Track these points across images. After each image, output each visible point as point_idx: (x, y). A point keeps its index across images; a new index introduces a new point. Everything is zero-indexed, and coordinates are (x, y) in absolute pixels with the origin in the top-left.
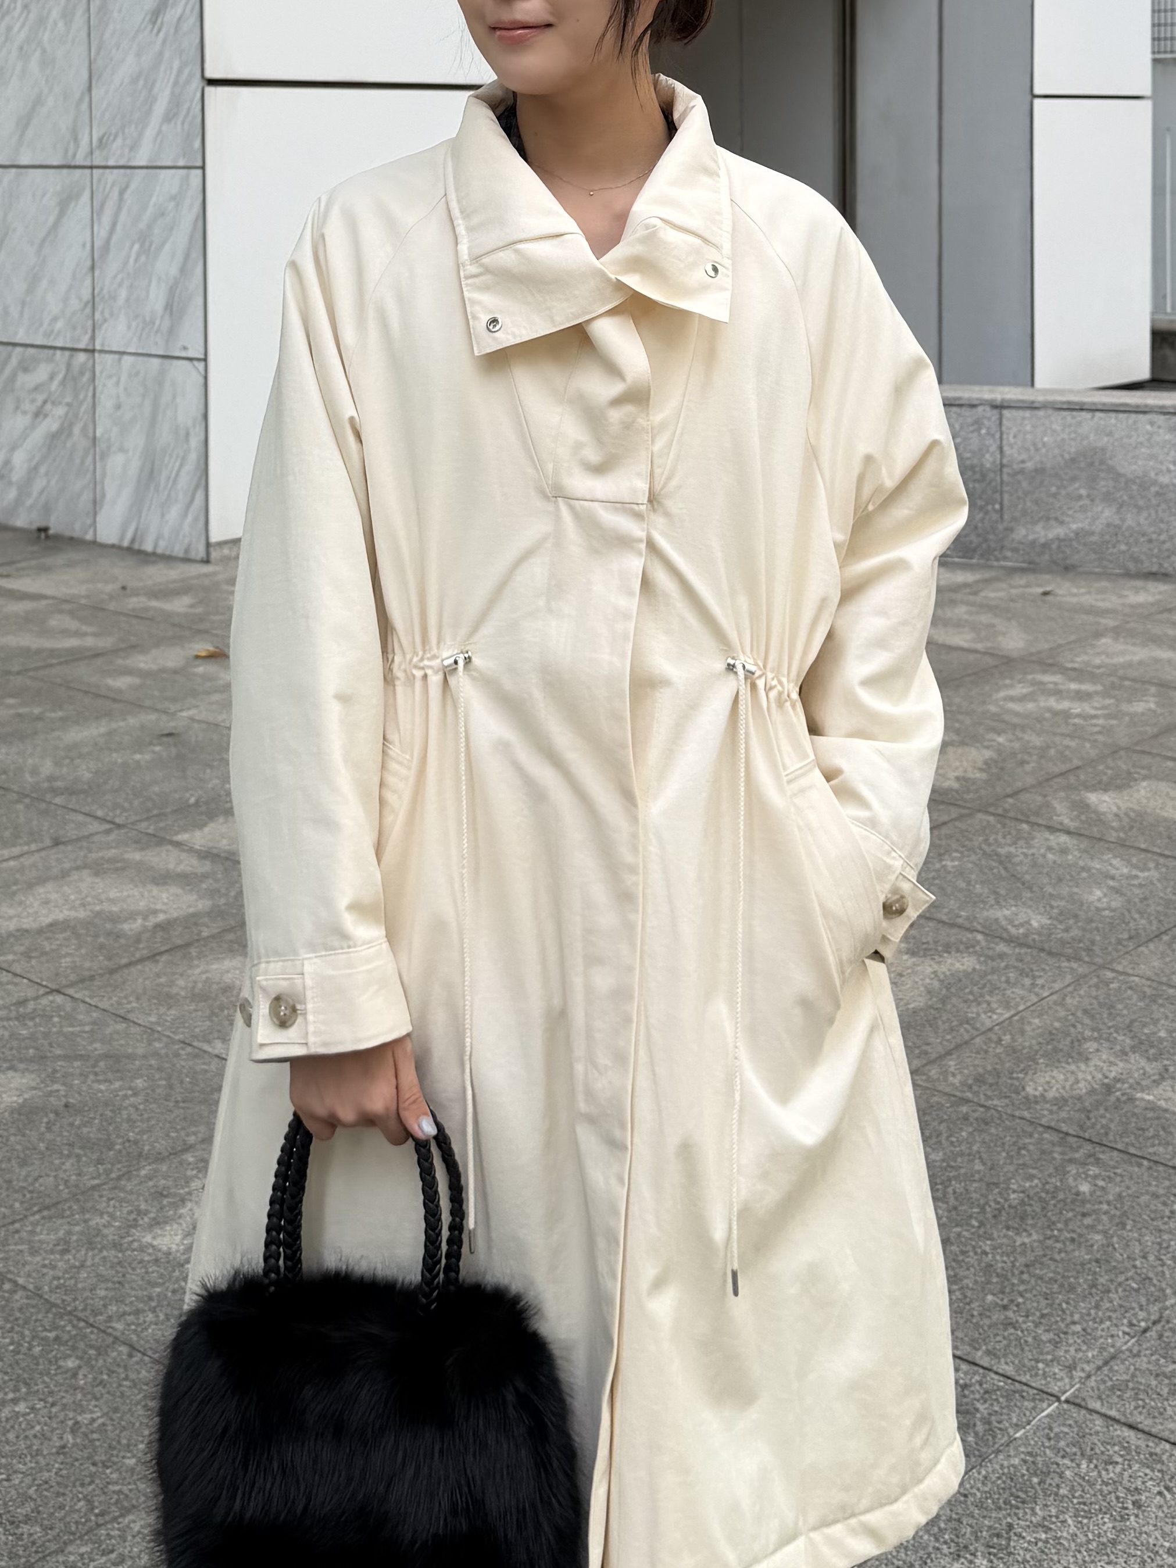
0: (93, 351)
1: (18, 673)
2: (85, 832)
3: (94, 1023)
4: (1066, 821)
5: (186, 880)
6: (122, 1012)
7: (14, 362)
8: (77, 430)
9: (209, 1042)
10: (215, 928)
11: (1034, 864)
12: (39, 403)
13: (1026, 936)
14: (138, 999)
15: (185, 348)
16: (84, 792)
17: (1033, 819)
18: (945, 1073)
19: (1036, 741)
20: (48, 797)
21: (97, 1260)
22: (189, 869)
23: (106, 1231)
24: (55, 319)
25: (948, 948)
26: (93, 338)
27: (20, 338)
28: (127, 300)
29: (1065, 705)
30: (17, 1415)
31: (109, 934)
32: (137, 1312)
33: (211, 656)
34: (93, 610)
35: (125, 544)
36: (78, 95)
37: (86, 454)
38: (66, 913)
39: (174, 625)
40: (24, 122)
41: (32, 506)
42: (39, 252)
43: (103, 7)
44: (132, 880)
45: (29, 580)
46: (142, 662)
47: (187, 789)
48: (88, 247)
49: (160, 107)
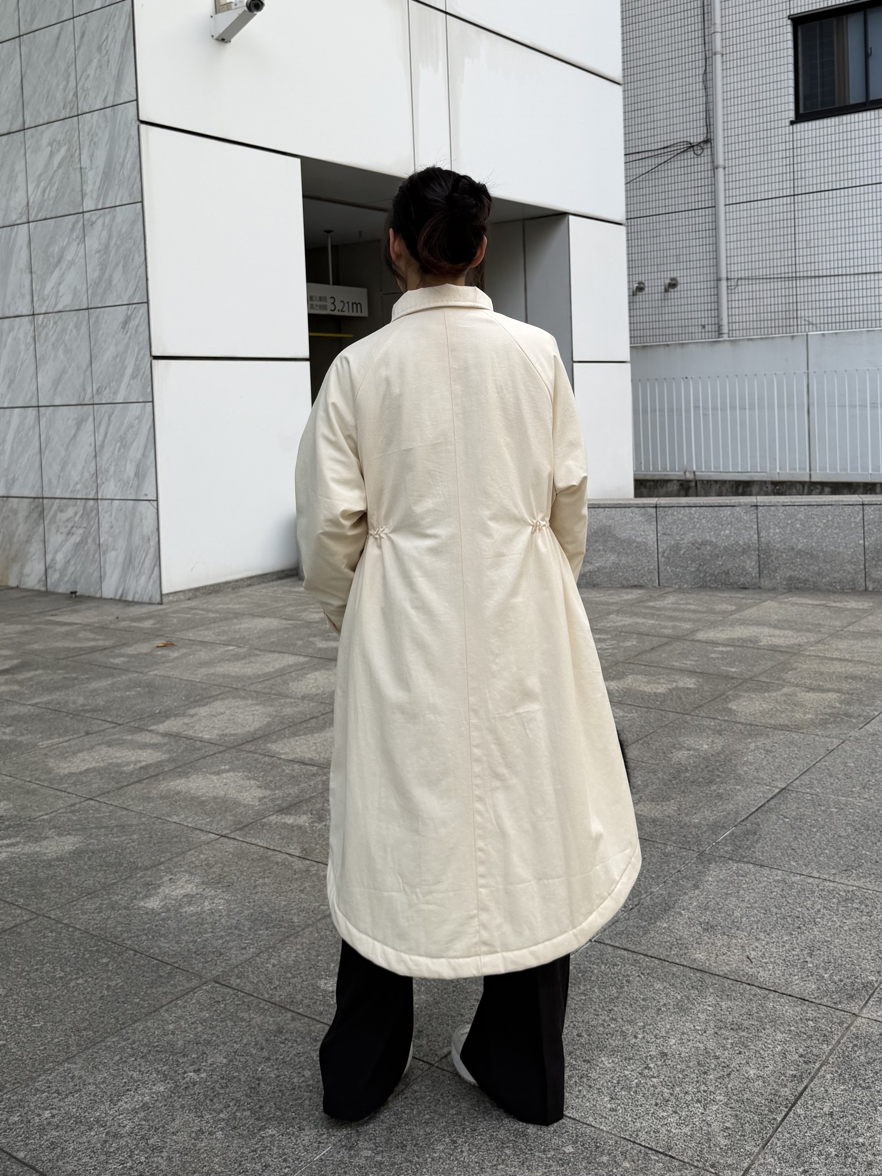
0: (97, 499)
1: (64, 659)
2: (102, 728)
3: (111, 812)
5: (155, 746)
6: (125, 806)
7: (55, 507)
8: (90, 541)
9: (170, 817)
10: (172, 766)
12: (69, 528)
14: (133, 800)
15: (146, 495)
16: (100, 710)
20: (82, 714)
21: (116, 915)
22: (156, 742)
23: (120, 902)
24: (76, 484)
26: (97, 492)
27: (58, 495)
28: (115, 472)
30: (79, 984)
31: (117, 772)
32: (138, 936)
33: (165, 646)
34: (102, 629)
35: (118, 598)
36: (85, 367)
37: (95, 553)
38: (94, 765)
39: (145, 633)
40: (57, 383)
41: (67, 581)
42: (67, 450)
43: (97, 321)
44: (128, 748)
45: (67, 617)
46: (129, 651)
47: (154, 706)
48: (93, 445)
49: (129, 372)
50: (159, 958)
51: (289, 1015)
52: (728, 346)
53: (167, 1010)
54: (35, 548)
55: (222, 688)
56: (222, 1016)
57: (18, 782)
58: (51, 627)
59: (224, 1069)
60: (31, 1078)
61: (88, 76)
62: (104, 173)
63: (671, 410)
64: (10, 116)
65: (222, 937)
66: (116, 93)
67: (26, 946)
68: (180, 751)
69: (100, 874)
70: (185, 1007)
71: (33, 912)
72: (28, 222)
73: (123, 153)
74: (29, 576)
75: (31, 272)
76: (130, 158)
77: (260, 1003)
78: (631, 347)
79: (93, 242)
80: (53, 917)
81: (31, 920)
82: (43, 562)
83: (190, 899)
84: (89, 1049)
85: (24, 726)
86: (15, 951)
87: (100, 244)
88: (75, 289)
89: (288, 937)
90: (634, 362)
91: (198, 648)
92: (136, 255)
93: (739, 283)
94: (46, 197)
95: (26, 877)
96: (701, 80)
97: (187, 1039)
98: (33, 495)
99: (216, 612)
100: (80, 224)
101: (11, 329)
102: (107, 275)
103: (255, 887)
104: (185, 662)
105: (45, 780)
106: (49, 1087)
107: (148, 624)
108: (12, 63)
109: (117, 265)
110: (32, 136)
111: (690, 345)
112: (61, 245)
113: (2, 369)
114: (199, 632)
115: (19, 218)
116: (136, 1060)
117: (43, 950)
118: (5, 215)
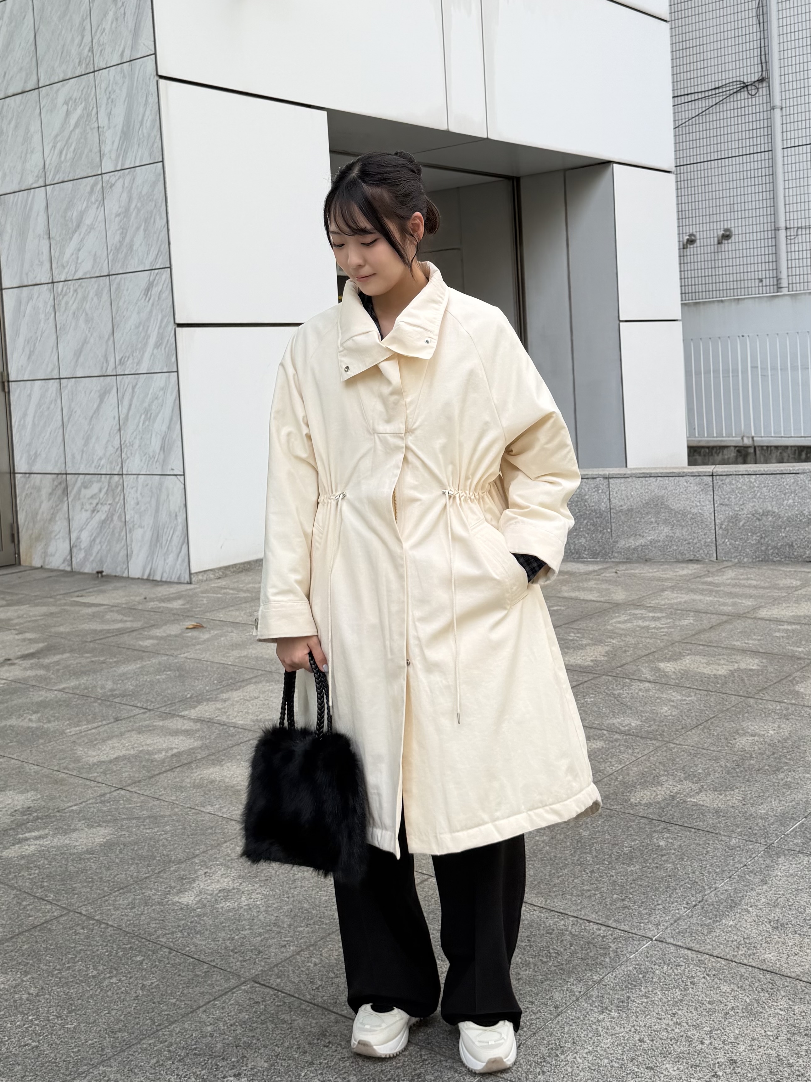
0: (122, 474)
1: (91, 642)
2: (132, 714)
3: (142, 802)
4: (649, 677)
5: (188, 733)
6: (157, 796)
7: (79, 484)
8: (115, 518)
9: (204, 807)
10: (205, 753)
11: (632, 697)
12: (94, 505)
13: (629, 730)
14: (165, 789)
15: (172, 469)
16: (129, 695)
17: (631, 677)
19: (633, 641)
20: (111, 699)
21: (150, 910)
22: (188, 728)
23: (154, 897)
24: (101, 459)
26: (122, 467)
27: (82, 470)
28: (139, 446)
29: (647, 623)
30: (112, 983)
31: (148, 760)
32: (173, 933)
33: (195, 628)
34: (130, 610)
35: (145, 577)
36: (106, 337)
37: (122, 530)
38: (124, 752)
39: (174, 614)
40: (78, 353)
41: (93, 561)
42: (90, 424)
43: (118, 288)
44: (158, 735)
45: (94, 597)
46: (158, 632)
47: (185, 691)
48: (117, 418)
49: (152, 341)
50: (195, 956)
51: (333, 1017)
52: (787, 300)
53: (205, 1011)
54: (59, 526)
55: (256, 671)
56: (263, 1017)
57: (45, 771)
58: (77, 608)
59: (265, 1073)
61: (104, 29)
62: (123, 131)
63: (726, 371)
64: (24, 74)
65: (260, 934)
66: (134, 47)
67: (57, 943)
68: (213, 737)
69: (132, 868)
70: (223, 1008)
71: (64, 908)
72: (45, 186)
73: (141, 110)
74: (52, 555)
75: (49, 238)
76: (150, 115)
77: (301, 1004)
78: (682, 304)
79: (113, 205)
80: (84, 913)
81: (61, 916)
82: (68, 541)
83: (226, 893)
84: (124, 1051)
85: (52, 712)
86: (46, 949)
87: (120, 207)
88: (95, 255)
89: (329, 934)
90: (684, 320)
91: (230, 629)
92: (158, 218)
93: (800, 233)
94: (63, 158)
96: (754, 14)
97: (227, 1041)
98: (57, 471)
99: (248, 591)
100: (99, 186)
101: (30, 298)
102: (128, 239)
103: (294, 881)
104: (216, 644)
105: (73, 769)
107: (176, 605)
108: (24, 18)
109: (138, 229)
110: (48, 94)
111: (746, 301)
112: (80, 208)
113: (21, 340)
114: (230, 613)
115: (36, 181)
116: (173, 1063)
117: (75, 947)
118: (21, 178)
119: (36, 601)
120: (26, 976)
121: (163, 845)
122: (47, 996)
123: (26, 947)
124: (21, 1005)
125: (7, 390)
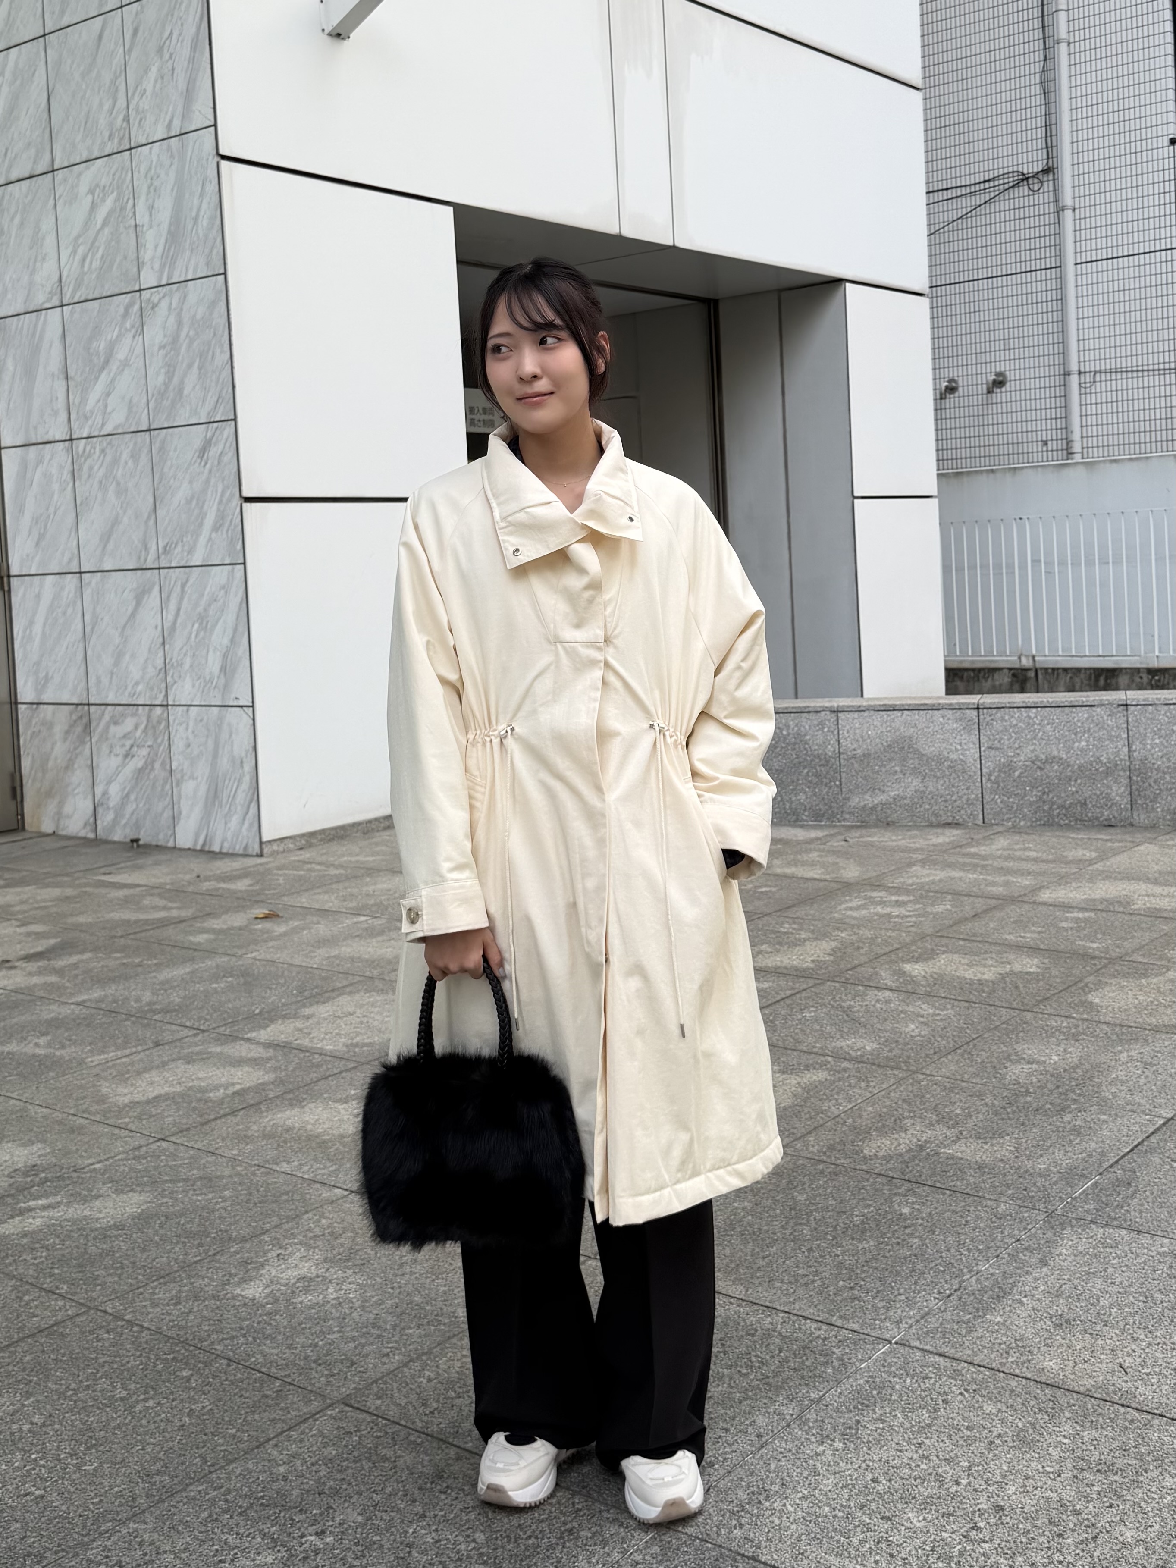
0: (167, 705)
1: (122, 936)
2: (178, 1036)
3: (191, 1158)
4: (890, 983)
5: (255, 1062)
6: (211, 1150)
7: (107, 717)
8: (157, 765)
9: (277, 1164)
10: (279, 1091)
11: (867, 1011)
12: (128, 747)
13: (862, 1056)
14: (223, 1140)
15: (237, 699)
16: (175, 1010)
17: (866, 983)
18: (807, 1146)
19: (869, 934)
20: (148, 1016)
21: (201, 1307)
22: (257, 1055)
23: (207, 1289)
24: (137, 684)
25: (807, 1067)
26: (166, 696)
27: (111, 699)
28: (191, 666)
29: (888, 910)
30: (148, 1408)
31: (200, 1100)
32: (232, 1338)
33: (266, 917)
34: (176, 893)
35: (198, 847)
36: (146, 515)
37: (165, 783)
38: (167, 1089)
39: (238, 898)
40: (106, 538)
41: (125, 825)
42: (122, 634)
43: (162, 449)
44: (215, 1065)
45: (126, 876)
46: (216, 924)
47: (253, 1004)
48: (160, 628)
49: (210, 520)
50: (264, 1370)
51: (453, 1452)
52: (1081, 471)
53: (276, 1445)
54: (79, 776)
55: (351, 977)
56: (356, 1453)
57: (58, 1115)
58: (103, 891)
59: (359, 1530)
60: (82, 1544)
61: (145, 90)
62: (169, 232)
63: (998, 566)
64: (33, 151)
65: (353, 1339)
66: (185, 116)
67: (71, 1353)
68: (291, 1069)
69: (177, 1249)
70: (301, 1441)
71: (81, 1304)
72: (62, 306)
73: (196, 202)
74: (69, 817)
75: (67, 378)
76: (207, 210)
77: (409, 1434)
78: (938, 475)
79: (155, 333)
80: (110, 1311)
81: (78, 1315)
82: (90, 797)
83: (308, 1283)
84: (163, 1501)
85: (66, 1034)
86: (56, 1361)
87: (165, 336)
89: (449, 1338)
90: (941, 495)
91: (315, 919)
92: (218, 351)
93: (1098, 379)
94: (86, 269)
95: (71, 1253)
96: (1038, 81)
97: (306, 1487)
98: (75, 701)
99: (341, 866)
100: (136, 307)
101: (40, 461)
102: (176, 380)
103: (401, 1265)
104: (296, 939)
105: (96, 1113)
106: (107, 1557)
107: (242, 885)
108: (34, 74)
109: (190, 366)
110: (65, 180)
111: (1025, 471)
112: (109, 337)
113: (26, 520)
114: (316, 897)
115: (49, 300)
116: (231, 1517)
117: (96, 1358)
118: (28, 295)
119: (47, 881)
120: (28, 1398)
121: (220, 1218)
122: (57, 1426)
123: (28, 1358)
124: (20, 1439)
125: (6, 588)
